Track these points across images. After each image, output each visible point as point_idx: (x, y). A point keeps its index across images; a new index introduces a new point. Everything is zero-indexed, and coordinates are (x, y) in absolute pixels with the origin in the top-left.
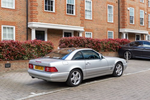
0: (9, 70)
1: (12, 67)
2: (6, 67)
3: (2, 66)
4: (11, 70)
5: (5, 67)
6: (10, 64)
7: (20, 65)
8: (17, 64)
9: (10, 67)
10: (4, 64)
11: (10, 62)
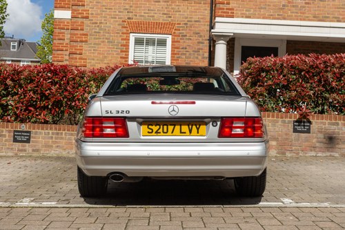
0: (25, 151)
1: (36, 142)
2: (15, 140)
3: (5, 136)
4: (30, 151)
5: (12, 138)
6: (29, 132)
7: (62, 138)
8: (53, 134)
9: (28, 141)
10: (9, 132)
11: (30, 128)
